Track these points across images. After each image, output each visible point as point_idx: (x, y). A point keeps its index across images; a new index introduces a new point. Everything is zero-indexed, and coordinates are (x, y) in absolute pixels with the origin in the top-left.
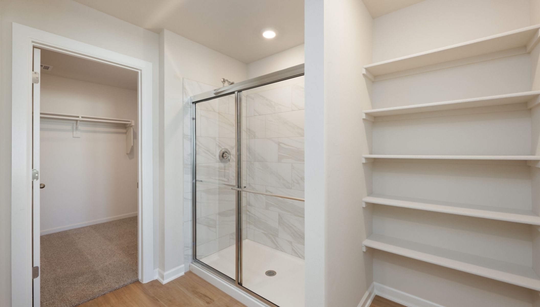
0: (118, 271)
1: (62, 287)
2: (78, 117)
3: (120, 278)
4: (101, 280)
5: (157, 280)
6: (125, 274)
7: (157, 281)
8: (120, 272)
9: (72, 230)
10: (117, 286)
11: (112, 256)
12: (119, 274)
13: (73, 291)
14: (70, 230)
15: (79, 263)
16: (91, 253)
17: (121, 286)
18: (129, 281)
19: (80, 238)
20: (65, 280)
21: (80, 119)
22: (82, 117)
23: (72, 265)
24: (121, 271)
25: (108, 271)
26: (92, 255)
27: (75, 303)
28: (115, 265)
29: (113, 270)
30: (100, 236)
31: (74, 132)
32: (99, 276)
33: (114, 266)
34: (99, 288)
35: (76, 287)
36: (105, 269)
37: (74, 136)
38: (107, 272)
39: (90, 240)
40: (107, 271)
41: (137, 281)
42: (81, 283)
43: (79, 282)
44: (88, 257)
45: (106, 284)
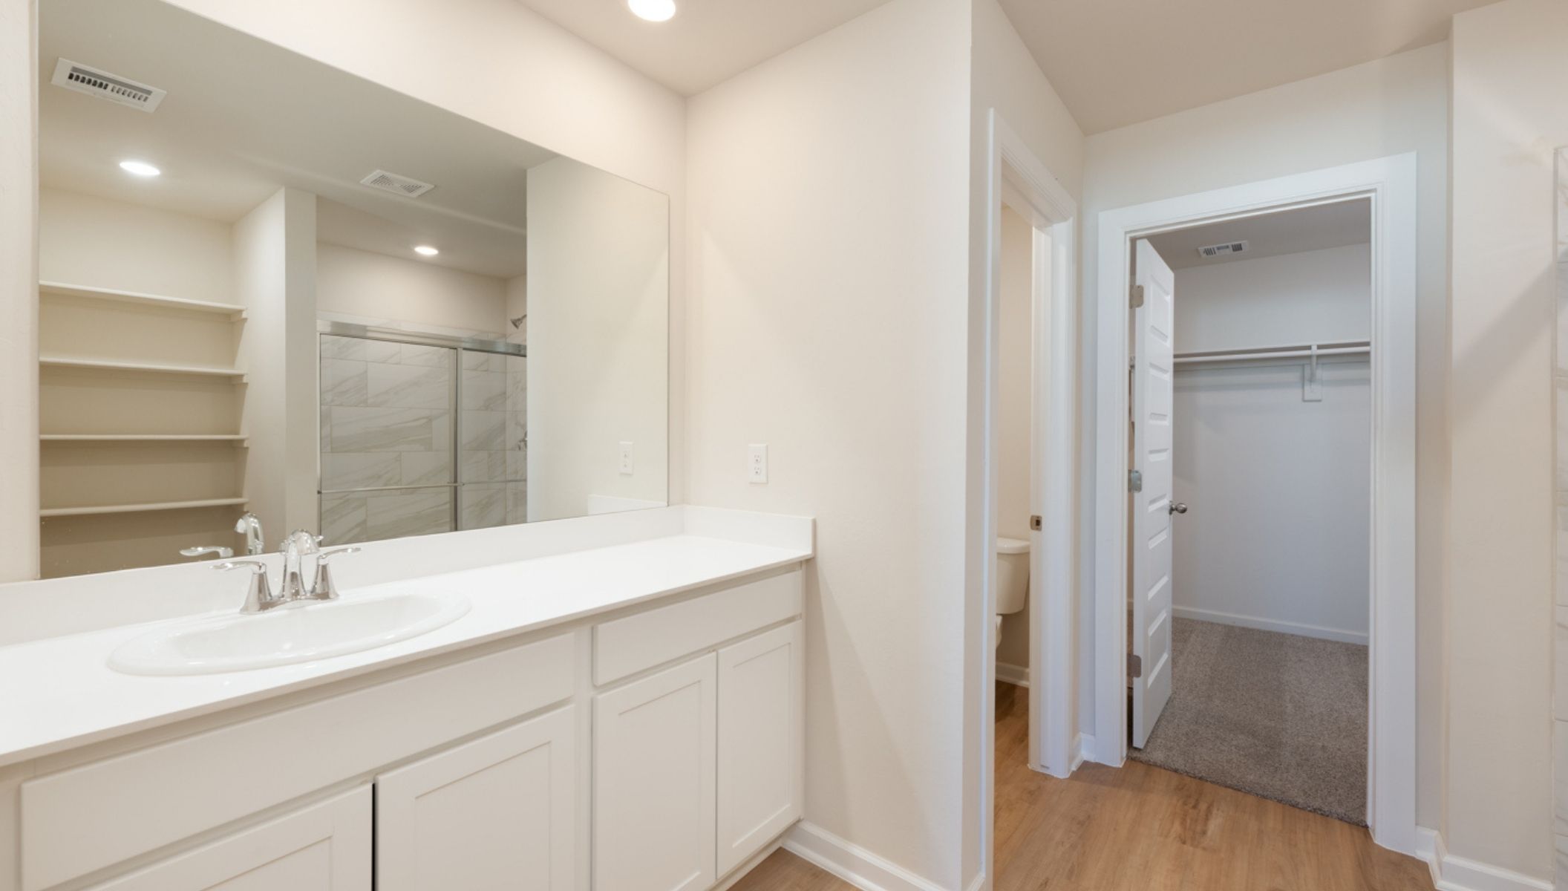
0: (1331, 772)
1: (1200, 732)
2: (1309, 348)
3: (1322, 790)
4: (1277, 765)
5: (1428, 866)
6: (1340, 791)
7: (1423, 867)
8: (1335, 778)
9: (1297, 636)
10: (1300, 801)
11: (1344, 734)
12: (1327, 779)
13: (1212, 751)
14: (1292, 635)
15: (1261, 708)
16: (1299, 702)
17: (1309, 807)
18: (1341, 811)
19: (1300, 661)
20: (1215, 724)
21: (1315, 351)
22: (1320, 347)
23: (1245, 704)
24: (1337, 777)
25: (1307, 760)
26: (1300, 707)
27: (1200, 772)
28: (1334, 757)
29: (1320, 765)
30: (1350, 676)
31: (1307, 388)
32: (1279, 756)
33: (1330, 757)
34: (1260, 777)
35: (1223, 748)
36: (1303, 751)
37: (1306, 398)
38: (1301, 759)
39: (1320, 675)
40: (1304, 757)
41: (1363, 827)
42: (1236, 747)
43: (1234, 743)
44: (1287, 707)
45: (1281, 780)
